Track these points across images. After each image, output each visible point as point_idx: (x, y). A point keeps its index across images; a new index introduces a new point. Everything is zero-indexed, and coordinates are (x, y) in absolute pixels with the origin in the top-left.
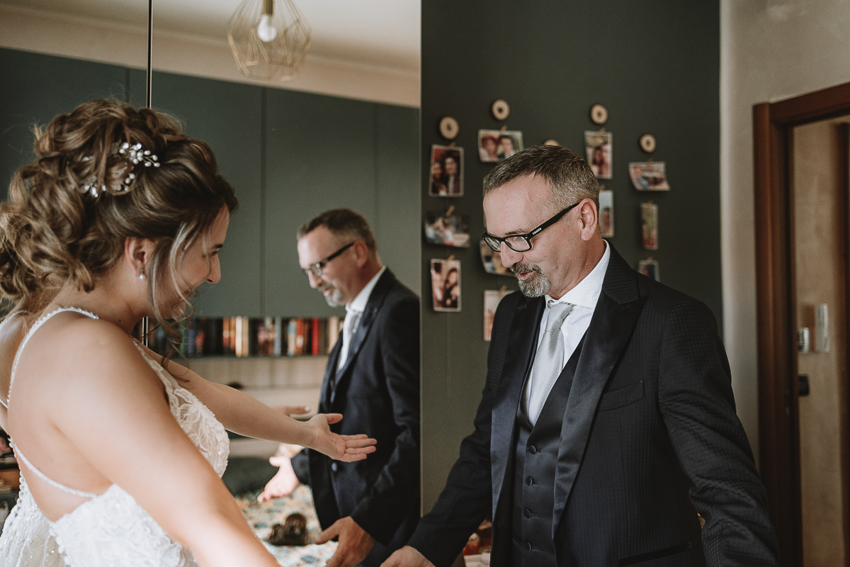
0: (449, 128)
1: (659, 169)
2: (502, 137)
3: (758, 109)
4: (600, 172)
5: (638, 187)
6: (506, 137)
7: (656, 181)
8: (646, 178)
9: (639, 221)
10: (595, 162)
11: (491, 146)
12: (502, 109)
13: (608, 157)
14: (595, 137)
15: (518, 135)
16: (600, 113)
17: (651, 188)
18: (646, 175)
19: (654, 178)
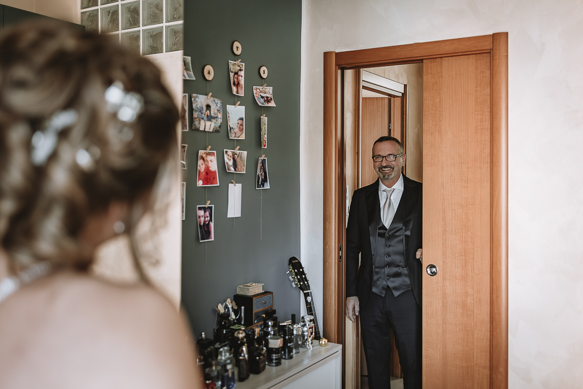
1: (269, 91)
3: (326, 56)
4: (238, 92)
5: (259, 104)
7: (268, 100)
8: (262, 97)
10: (234, 83)
13: (242, 82)
14: (234, 64)
16: (237, 48)
17: (266, 105)
18: (263, 95)
19: (267, 97)
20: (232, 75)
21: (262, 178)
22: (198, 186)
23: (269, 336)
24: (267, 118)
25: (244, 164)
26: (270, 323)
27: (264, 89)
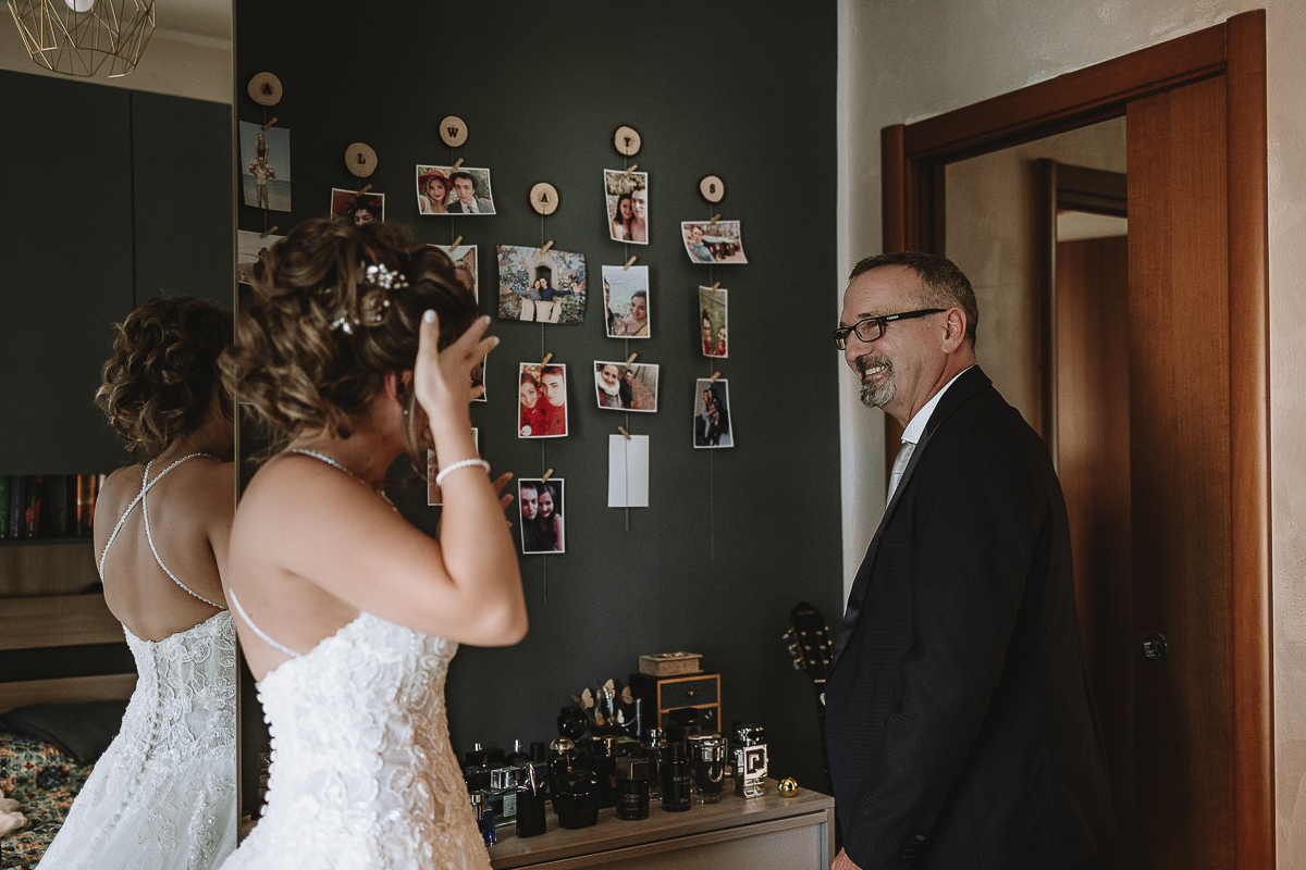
0: (361, 160)
1: (731, 230)
2: (454, 176)
3: (888, 134)
4: (630, 236)
5: (695, 260)
6: (464, 176)
7: (725, 250)
8: (707, 245)
9: (695, 316)
10: (619, 219)
11: (439, 192)
12: (455, 129)
13: (643, 212)
14: (618, 177)
15: (484, 173)
16: (627, 140)
18: (711, 239)
19: (723, 245)
20: (611, 201)
21: (712, 425)
22: (520, 437)
24: (728, 293)
25: (653, 392)
27: (713, 227)
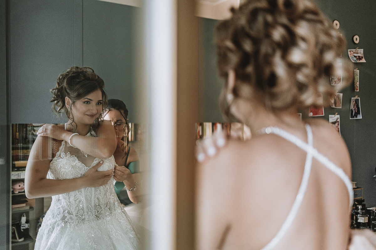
5: (352, 61)
8: (355, 57)
16: (336, 24)
17: (358, 61)
18: (356, 55)
19: (359, 56)
21: (355, 112)
22: (309, 116)
23: (359, 215)
24: (359, 71)
25: (341, 102)
26: (359, 208)
27: (356, 51)
